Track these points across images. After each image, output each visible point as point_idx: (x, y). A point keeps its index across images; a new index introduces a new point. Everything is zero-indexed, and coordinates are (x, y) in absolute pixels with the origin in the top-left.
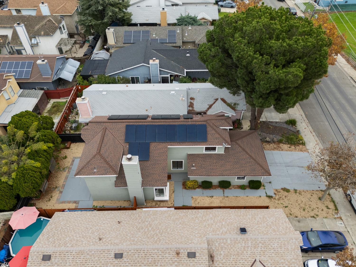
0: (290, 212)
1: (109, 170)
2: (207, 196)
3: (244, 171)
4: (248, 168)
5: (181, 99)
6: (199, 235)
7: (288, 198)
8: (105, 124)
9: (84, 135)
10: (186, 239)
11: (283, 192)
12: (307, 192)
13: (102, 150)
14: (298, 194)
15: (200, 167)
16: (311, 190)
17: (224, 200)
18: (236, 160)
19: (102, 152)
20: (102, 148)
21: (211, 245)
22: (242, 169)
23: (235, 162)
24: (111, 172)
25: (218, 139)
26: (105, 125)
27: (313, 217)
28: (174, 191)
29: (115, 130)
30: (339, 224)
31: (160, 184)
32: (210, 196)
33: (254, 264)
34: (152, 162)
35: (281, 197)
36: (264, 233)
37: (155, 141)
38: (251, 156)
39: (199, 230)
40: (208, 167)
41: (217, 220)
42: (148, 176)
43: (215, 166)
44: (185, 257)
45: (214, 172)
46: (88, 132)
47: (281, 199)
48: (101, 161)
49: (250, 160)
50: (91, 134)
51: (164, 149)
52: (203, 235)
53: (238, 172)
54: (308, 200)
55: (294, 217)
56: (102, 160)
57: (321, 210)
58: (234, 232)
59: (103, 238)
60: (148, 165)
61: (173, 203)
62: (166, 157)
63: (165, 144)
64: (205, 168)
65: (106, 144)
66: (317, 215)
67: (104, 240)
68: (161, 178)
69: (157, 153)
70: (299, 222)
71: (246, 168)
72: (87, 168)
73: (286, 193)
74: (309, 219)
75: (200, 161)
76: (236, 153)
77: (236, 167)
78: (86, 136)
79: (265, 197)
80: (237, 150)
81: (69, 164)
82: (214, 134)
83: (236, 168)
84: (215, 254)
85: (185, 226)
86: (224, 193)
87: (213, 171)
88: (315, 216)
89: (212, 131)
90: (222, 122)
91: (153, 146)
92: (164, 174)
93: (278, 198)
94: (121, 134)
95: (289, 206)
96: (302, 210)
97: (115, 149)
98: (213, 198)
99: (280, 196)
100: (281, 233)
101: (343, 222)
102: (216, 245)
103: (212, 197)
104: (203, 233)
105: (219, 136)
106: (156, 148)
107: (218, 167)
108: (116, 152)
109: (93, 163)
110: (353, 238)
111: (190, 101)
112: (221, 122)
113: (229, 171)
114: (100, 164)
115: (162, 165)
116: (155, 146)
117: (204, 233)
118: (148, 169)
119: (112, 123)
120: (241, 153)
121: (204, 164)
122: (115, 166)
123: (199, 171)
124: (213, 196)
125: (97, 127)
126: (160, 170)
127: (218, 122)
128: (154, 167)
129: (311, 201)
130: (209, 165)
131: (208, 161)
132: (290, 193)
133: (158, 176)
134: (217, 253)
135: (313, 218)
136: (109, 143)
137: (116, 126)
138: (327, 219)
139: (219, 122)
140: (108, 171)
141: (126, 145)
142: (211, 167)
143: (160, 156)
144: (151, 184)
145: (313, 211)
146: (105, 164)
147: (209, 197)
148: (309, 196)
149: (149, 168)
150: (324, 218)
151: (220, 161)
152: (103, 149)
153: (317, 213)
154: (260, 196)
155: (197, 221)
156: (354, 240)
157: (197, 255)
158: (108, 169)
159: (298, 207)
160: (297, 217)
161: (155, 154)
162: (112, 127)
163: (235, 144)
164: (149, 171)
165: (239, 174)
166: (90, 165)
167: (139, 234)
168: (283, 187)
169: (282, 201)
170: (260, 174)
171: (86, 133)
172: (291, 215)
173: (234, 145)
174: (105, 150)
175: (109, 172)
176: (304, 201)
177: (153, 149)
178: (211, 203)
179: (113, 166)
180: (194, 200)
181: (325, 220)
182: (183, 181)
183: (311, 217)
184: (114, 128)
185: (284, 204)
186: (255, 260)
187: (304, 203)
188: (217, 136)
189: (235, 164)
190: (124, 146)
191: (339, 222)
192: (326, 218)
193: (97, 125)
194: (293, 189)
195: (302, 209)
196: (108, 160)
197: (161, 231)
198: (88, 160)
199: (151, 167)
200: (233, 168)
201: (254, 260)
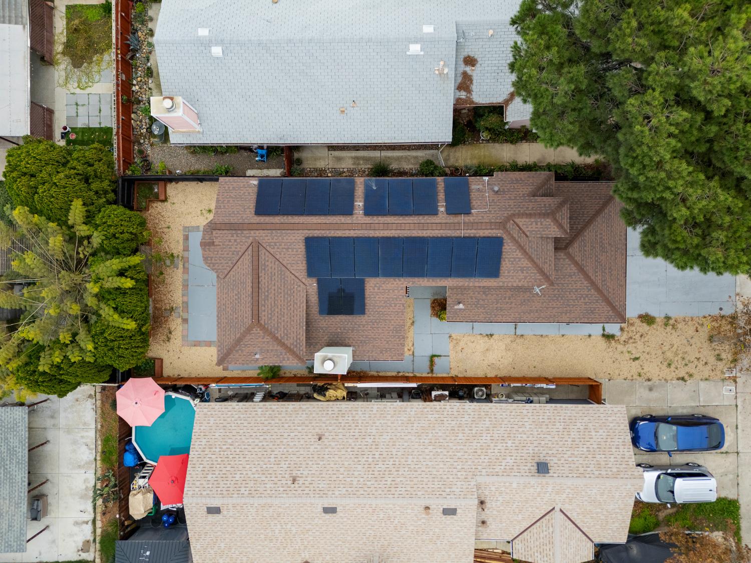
0: (640, 370)
1: (285, 356)
2: (481, 334)
3: (568, 314)
4: (579, 308)
5: (437, 72)
6: (464, 473)
7: (646, 339)
8: (252, 232)
9: (209, 259)
10: (440, 483)
11: (641, 324)
12: (690, 323)
13: (263, 313)
14: (669, 328)
15: (474, 306)
16: (701, 315)
17: (514, 345)
18: (558, 291)
19: (263, 318)
20: (262, 308)
21: (483, 489)
22: (566, 310)
23: (555, 297)
24: (291, 359)
25: (525, 272)
26: (253, 235)
27: (683, 379)
28: (413, 322)
29: (280, 247)
30: (726, 391)
31: (390, 357)
32: (487, 335)
33: (551, 513)
34: (372, 318)
35: (631, 338)
36: (579, 472)
37: (376, 275)
38: (593, 283)
39: (464, 460)
40: (491, 306)
41: (497, 435)
42: (365, 342)
43: (507, 303)
44: (439, 514)
45: (502, 316)
46: (218, 251)
47: (631, 341)
48: (265, 340)
49: (590, 293)
50: (225, 255)
51: (396, 291)
52: (471, 473)
53: (555, 315)
54: (685, 341)
55: (644, 381)
56: (268, 339)
57: (704, 363)
58: (526, 468)
59: (299, 477)
60: (364, 323)
61: (412, 348)
62: (402, 307)
63: (400, 281)
64: (484, 307)
65: (268, 291)
66: (691, 375)
67: (301, 482)
68: (390, 347)
69: (382, 299)
70: (651, 389)
71: (574, 308)
72: (240, 351)
73: (645, 327)
74: (672, 384)
75: (476, 293)
76: (562, 277)
77: (555, 306)
78: (213, 261)
79: (600, 338)
80: (566, 271)
81: (181, 248)
82: (517, 260)
83: (554, 308)
84: (487, 500)
85: (439, 451)
86: (516, 328)
87: (502, 313)
88: (686, 377)
89: (515, 252)
90: (544, 223)
91: (372, 285)
92: (398, 340)
93: (624, 339)
94: (296, 258)
95: (642, 357)
96: (664, 367)
97: (289, 299)
98: (492, 339)
99: (631, 334)
100: (610, 473)
101: (736, 387)
102: (492, 489)
103: (491, 335)
104: (470, 470)
105: (530, 265)
106: (379, 289)
107: (513, 305)
108: (292, 307)
109: (249, 342)
110: (739, 417)
111: (462, 68)
112: (541, 224)
113: (536, 314)
114: (264, 345)
115: (393, 323)
116: (378, 285)
117: (473, 470)
118: (363, 331)
119: (270, 232)
120: (574, 277)
121: (483, 300)
122: (296, 346)
123: (471, 314)
124: (493, 335)
125: (235, 240)
126: (388, 333)
127: (534, 223)
128: (376, 326)
129: (691, 345)
130: (495, 301)
131: (494, 292)
132: (655, 326)
133: (386, 342)
134: (492, 499)
135: (681, 382)
136: (273, 288)
137: (280, 238)
138: (707, 382)
139: (537, 224)
140: (283, 358)
141: (310, 282)
142: (499, 305)
143: (388, 305)
144: (372, 356)
145: (686, 367)
146: (276, 346)
147: (484, 337)
148: (691, 331)
149: (365, 328)
150: (702, 380)
151: (522, 293)
152: (264, 311)
153: (692, 371)
154: (590, 336)
155: (460, 435)
156: (739, 421)
157: (458, 511)
158: (284, 354)
159: (661, 359)
160: (649, 380)
161: (378, 302)
162: (271, 241)
163: (565, 257)
164: (366, 333)
165: (557, 319)
166: (243, 346)
167: (360, 467)
168: (643, 313)
169: (630, 347)
170: (603, 320)
171: (212, 255)
172: (640, 375)
173: (562, 260)
174: (270, 312)
175: (286, 359)
176: (675, 346)
177: (372, 290)
178: (487, 350)
179: (292, 347)
180: (455, 342)
181: (703, 385)
182: (433, 298)
183: (678, 379)
184: (277, 244)
185: (633, 352)
186: (554, 508)
187: (675, 350)
188: (525, 265)
189: (554, 300)
190: (307, 285)
191: (727, 387)
192: (706, 379)
193: (235, 235)
194: (663, 316)
195: (666, 364)
196: (281, 334)
197: (397, 463)
198: (238, 336)
199: (369, 326)
200: (547, 308)
201: (551, 508)
